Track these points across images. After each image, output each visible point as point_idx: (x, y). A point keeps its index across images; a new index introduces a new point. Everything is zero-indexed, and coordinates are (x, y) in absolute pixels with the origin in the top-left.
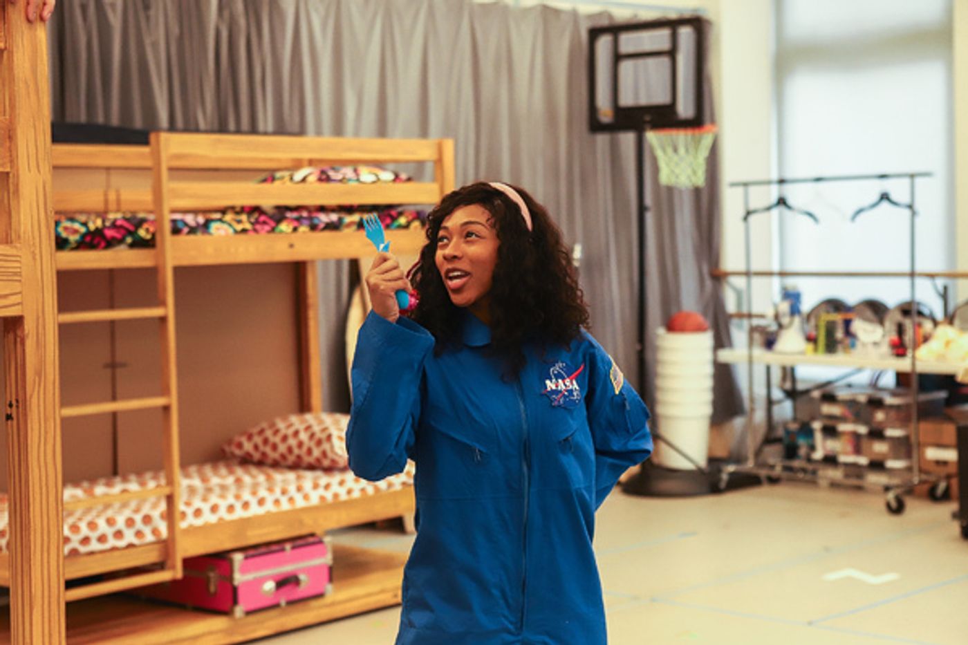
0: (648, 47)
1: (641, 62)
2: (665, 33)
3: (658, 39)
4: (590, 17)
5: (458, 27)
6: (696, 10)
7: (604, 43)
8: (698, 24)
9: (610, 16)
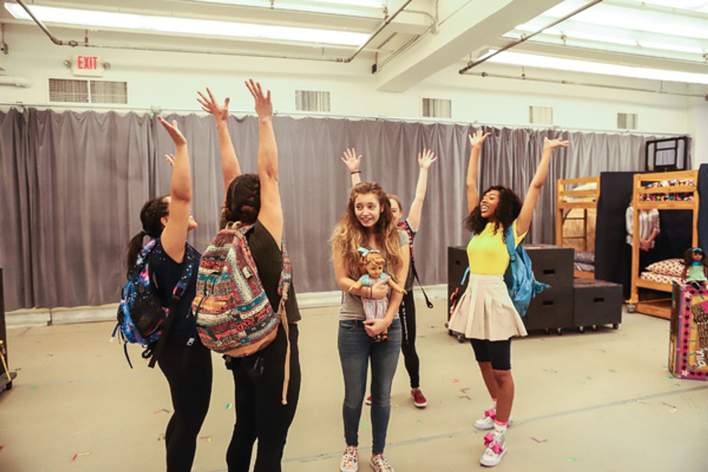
0: (668, 147)
1: (665, 151)
2: (674, 142)
3: (672, 144)
4: (647, 138)
5: (603, 143)
6: (686, 134)
7: (651, 146)
8: (686, 139)
9: (654, 137)
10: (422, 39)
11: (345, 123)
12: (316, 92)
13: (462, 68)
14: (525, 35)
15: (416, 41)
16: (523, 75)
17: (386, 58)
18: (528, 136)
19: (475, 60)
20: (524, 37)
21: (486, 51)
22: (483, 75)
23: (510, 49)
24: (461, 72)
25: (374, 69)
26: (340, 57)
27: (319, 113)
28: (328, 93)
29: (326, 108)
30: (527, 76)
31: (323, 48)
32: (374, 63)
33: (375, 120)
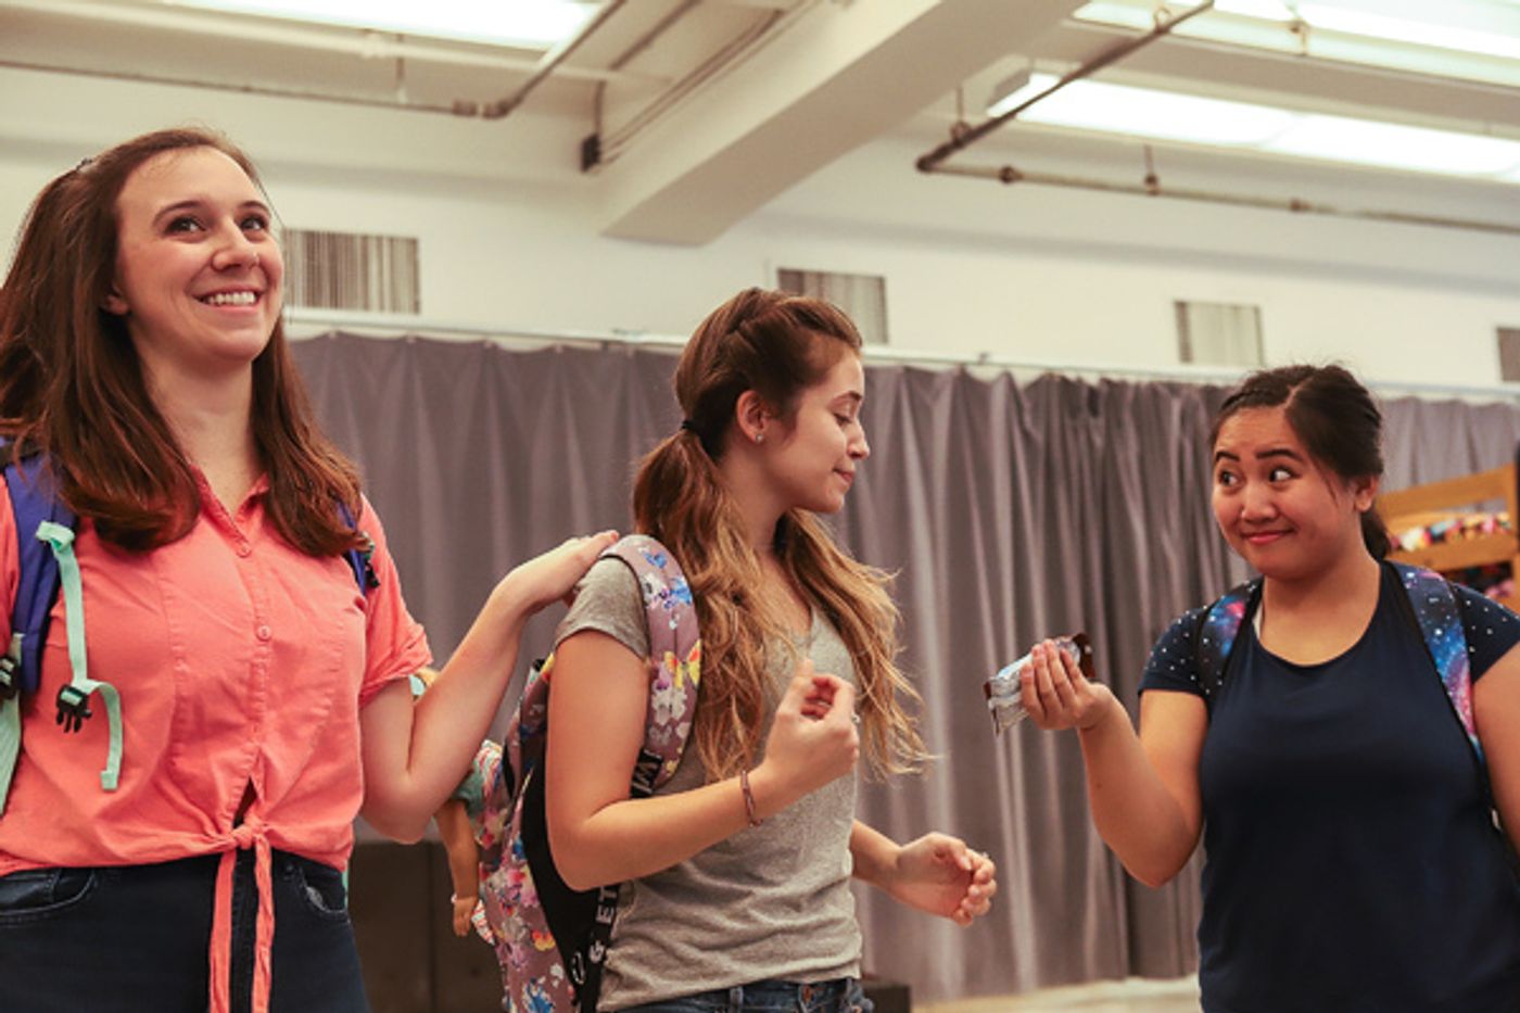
10: (790, 25)
11: (483, 357)
12: (365, 238)
13: (927, 148)
14: (1167, 11)
15: (769, 34)
16: (1151, 180)
17: (637, 108)
18: (1176, 407)
19: (974, 120)
20: (1163, 19)
21: (1020, 79)
22: (1007, 176)
23: (1105, 72)
24: (924, 165)
25: (591, 154)
26: (466, 98)
27: (374, 316)
28: (413, 243)
29: (405, 298)
30: (1165, 181)
31: (400, 61)
32: (587, 130)
33: (597, 346)
